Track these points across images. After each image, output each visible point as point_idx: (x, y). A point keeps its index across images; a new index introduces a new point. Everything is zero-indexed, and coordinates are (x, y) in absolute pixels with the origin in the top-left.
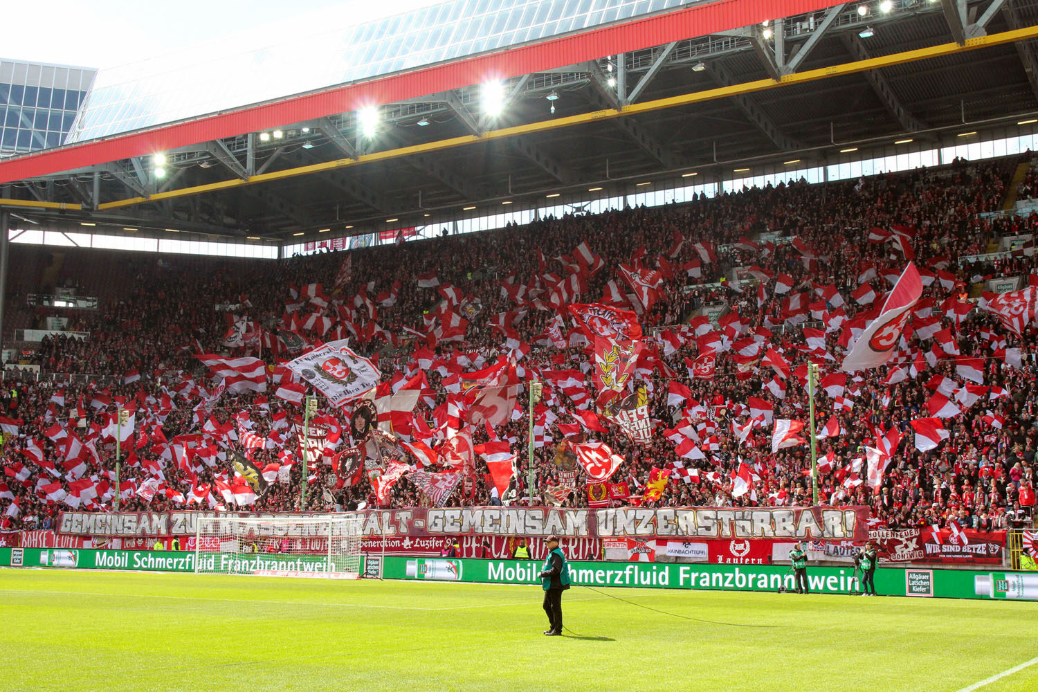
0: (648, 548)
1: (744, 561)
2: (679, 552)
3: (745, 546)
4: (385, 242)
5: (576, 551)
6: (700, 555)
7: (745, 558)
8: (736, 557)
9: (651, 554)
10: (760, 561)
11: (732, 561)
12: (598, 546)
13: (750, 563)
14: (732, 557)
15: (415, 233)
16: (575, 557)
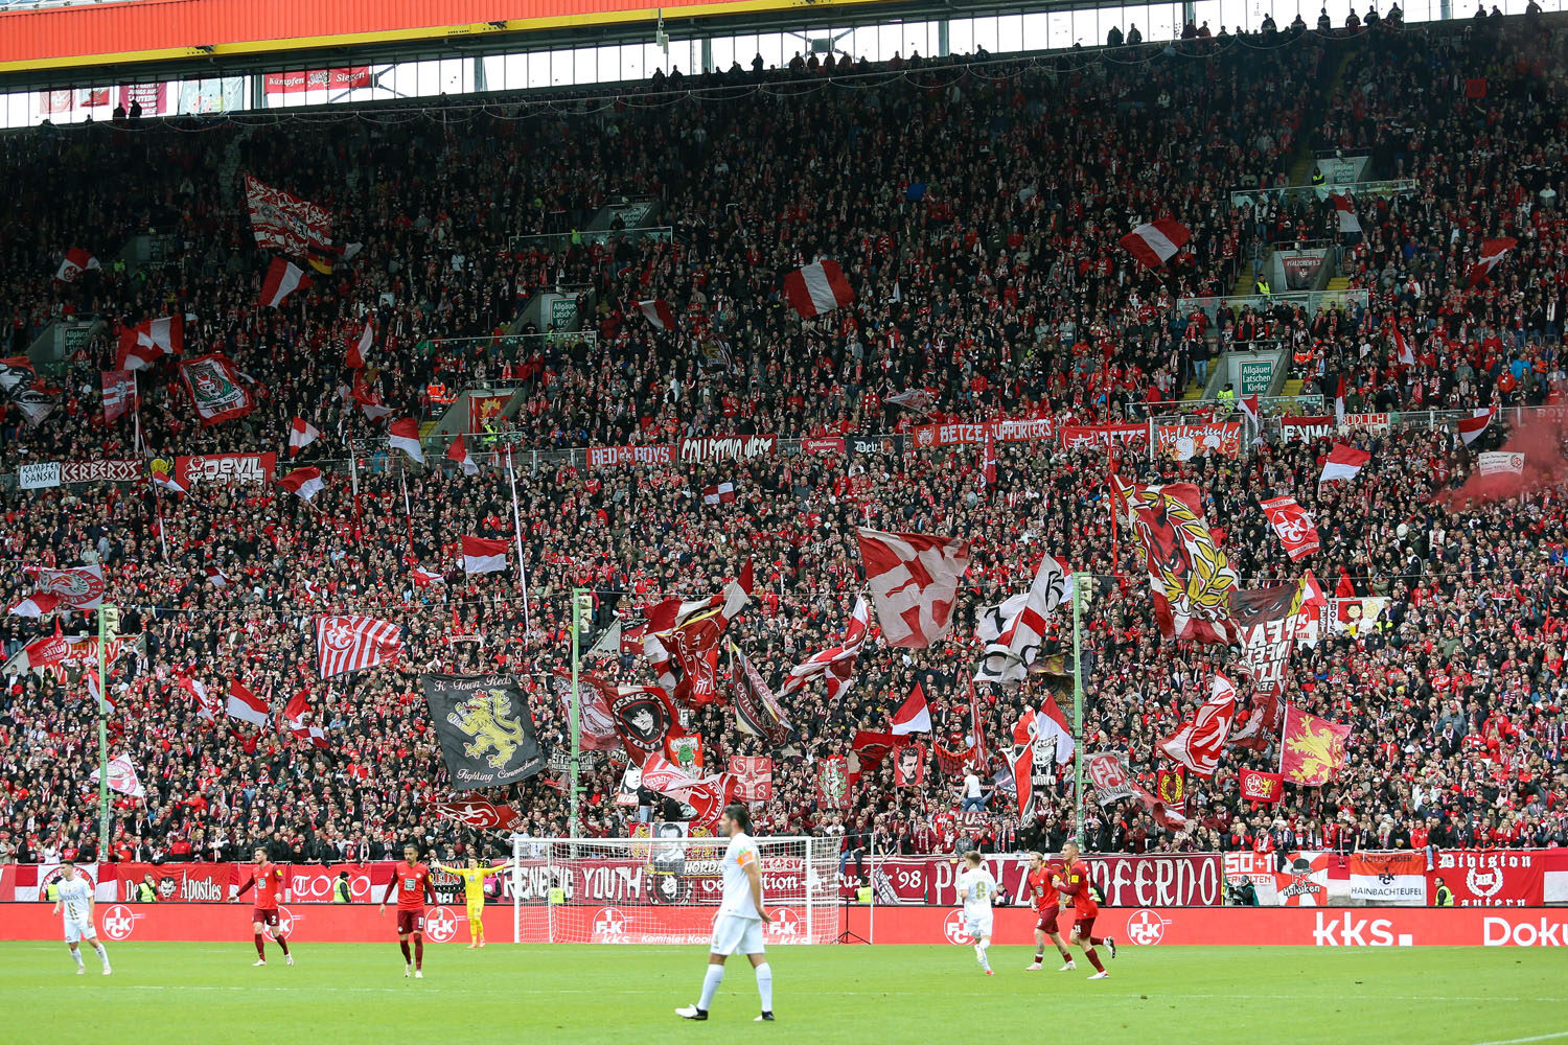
0: (1314, 885)
1: (1493, 902)
2: (1373, 892)
3: (1494, 879)
4: (275, 101)
5: (1172, 890)
6: (1412, 897)
7: (1494, 898)
8: (1477, 898)
9: (1320, 894)
10: (1521, 902)
11: (1471, 903)
12: (1214, 882)
13: (1504, 906)
14: (1473, 897)
15: (368, 82)
16: (1168, 902)
